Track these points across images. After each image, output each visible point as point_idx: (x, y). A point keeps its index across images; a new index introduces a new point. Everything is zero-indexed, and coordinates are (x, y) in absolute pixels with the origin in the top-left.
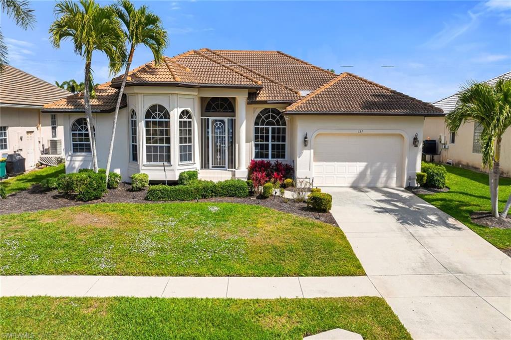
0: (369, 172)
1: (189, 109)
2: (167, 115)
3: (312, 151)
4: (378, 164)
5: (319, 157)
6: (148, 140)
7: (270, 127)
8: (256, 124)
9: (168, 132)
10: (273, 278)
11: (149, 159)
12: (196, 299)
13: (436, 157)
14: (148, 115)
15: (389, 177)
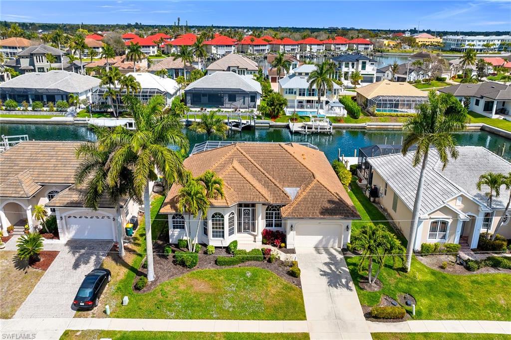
0: (324, 240)
1: (233, 211)
2: (223, 217)
3: (295, 232)
4: (329, 237)
5: (298, 234)
6: (213, 228)
7: (274, 212)
8: (267, 210)
9: (223, 224)
10: (274, 321)
11: (213, 236)
12: (249, 333)
13: (377, 199)
14: (213, 217)
15: (334, 242)
